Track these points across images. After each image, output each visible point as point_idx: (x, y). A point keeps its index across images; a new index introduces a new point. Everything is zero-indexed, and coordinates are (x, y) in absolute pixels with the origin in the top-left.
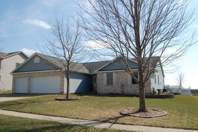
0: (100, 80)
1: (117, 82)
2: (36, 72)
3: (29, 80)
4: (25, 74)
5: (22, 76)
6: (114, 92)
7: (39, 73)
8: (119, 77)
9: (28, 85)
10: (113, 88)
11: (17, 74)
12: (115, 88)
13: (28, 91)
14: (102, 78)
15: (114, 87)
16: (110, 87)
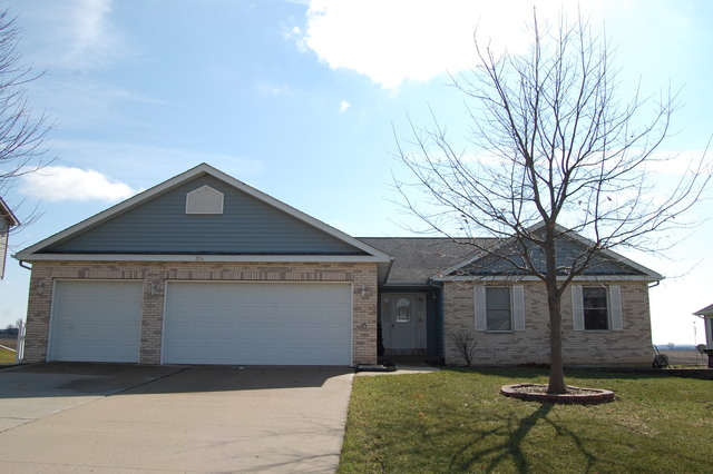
0: (456, 310)
1: (531, 321)
2: (207, 258)
3: (148, 296)
4: (123, 263)
5: (104, 272)
6: (516, 357)
7: (220, 264)
8: (536, 302)
9: (144, 323)
10: (515, 342)
11: (65, 263)
12: (521, 344)
13: (143, 351)
14: (466, 302)
15: (519, 340)
16: (503, 338)
